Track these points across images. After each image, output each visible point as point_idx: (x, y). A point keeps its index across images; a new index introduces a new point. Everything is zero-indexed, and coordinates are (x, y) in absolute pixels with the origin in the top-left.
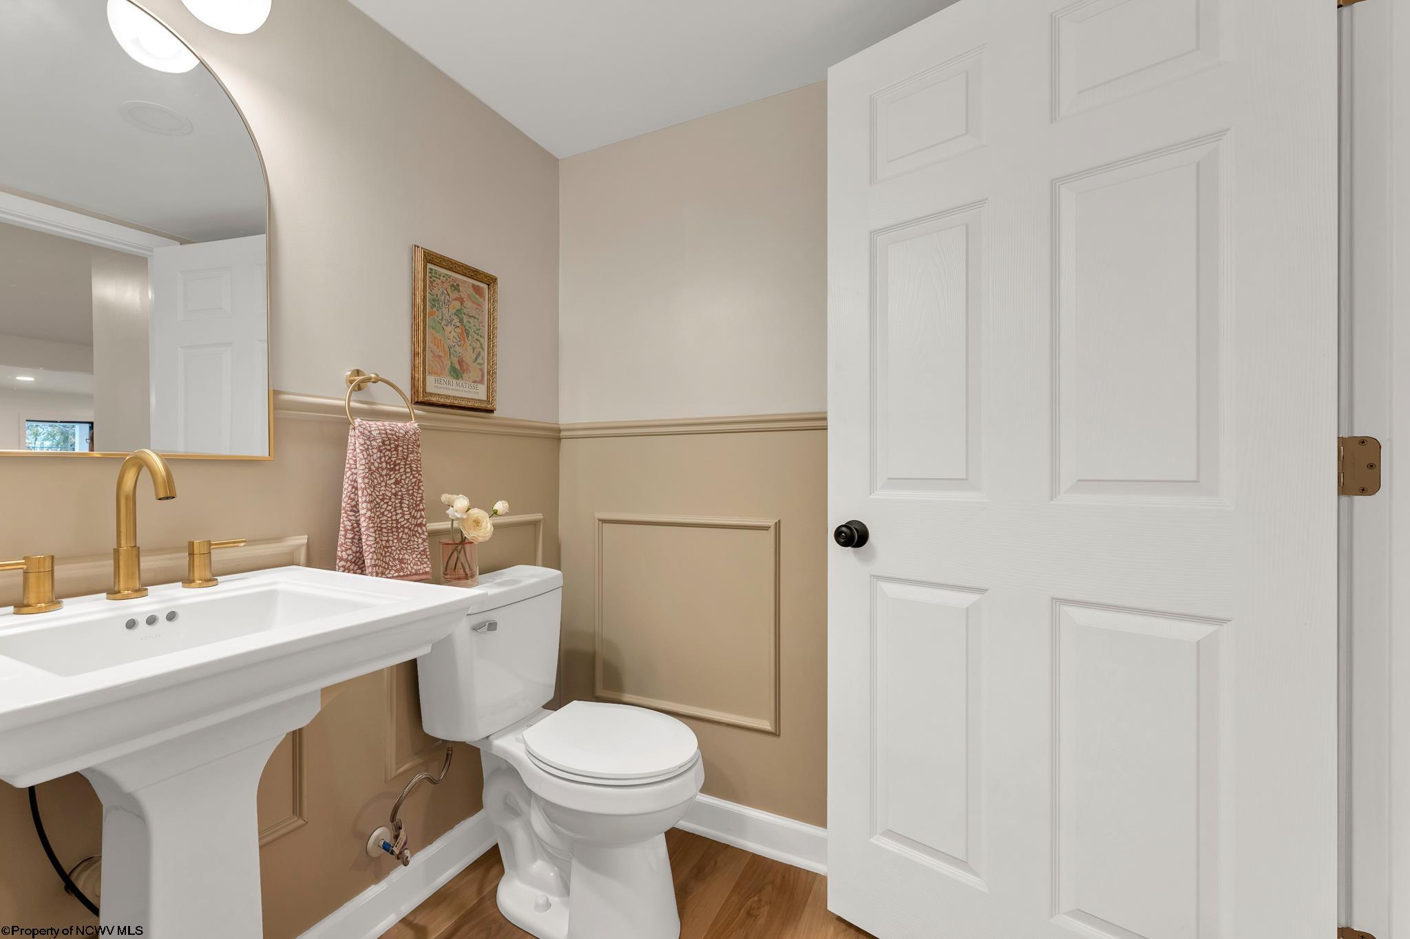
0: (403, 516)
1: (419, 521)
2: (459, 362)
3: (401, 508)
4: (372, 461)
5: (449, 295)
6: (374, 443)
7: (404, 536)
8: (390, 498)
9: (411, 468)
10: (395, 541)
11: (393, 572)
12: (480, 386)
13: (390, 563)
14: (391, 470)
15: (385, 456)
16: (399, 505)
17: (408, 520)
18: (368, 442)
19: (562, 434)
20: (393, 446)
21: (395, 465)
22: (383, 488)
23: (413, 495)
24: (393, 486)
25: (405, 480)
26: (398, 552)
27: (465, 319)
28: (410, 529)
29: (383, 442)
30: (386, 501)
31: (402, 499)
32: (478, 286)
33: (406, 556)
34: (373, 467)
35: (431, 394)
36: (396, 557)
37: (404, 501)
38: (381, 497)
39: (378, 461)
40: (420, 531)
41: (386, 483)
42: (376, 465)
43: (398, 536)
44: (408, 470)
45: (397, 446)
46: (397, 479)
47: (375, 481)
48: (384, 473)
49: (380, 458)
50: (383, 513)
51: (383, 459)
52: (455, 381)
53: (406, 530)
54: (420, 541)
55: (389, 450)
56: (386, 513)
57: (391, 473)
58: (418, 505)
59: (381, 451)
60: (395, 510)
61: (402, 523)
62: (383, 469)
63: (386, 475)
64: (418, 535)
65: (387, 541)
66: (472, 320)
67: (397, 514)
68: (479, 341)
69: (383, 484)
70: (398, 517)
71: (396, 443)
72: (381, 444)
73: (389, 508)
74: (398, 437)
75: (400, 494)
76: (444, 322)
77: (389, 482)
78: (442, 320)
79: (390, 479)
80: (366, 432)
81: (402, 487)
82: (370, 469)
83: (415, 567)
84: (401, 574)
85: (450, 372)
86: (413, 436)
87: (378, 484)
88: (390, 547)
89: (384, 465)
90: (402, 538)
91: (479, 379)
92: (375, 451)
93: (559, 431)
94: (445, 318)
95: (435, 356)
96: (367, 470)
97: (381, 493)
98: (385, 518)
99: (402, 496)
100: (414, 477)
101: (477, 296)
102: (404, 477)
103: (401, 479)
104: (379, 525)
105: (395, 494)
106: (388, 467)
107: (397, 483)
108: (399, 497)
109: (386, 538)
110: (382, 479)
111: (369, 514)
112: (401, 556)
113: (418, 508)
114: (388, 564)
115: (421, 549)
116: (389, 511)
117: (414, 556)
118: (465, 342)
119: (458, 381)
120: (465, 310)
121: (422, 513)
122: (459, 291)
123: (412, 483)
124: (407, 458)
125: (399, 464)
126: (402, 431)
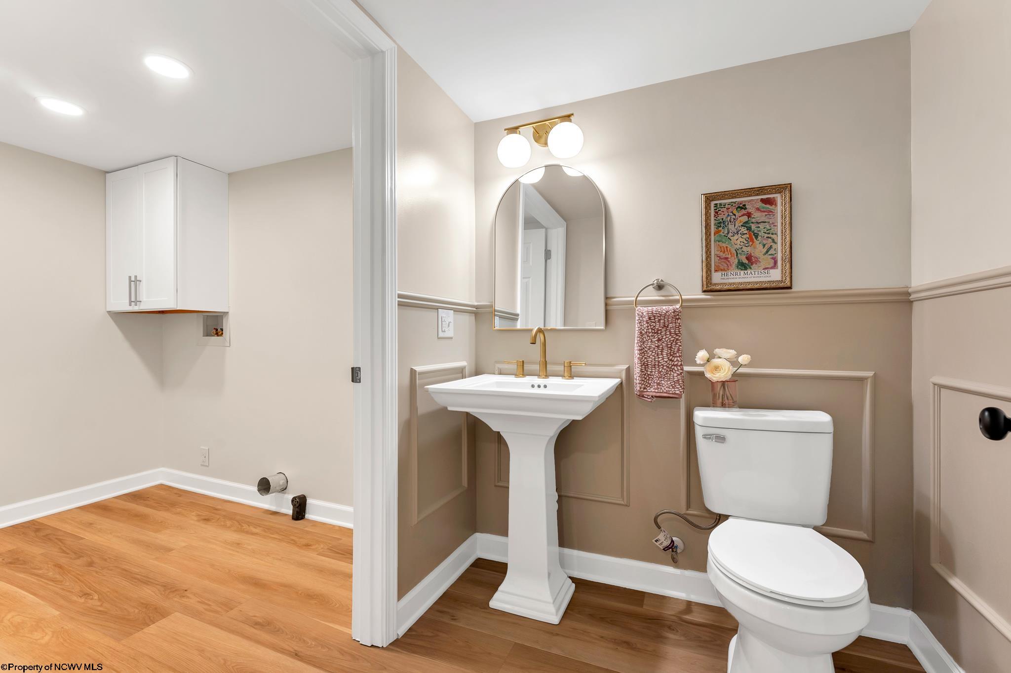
0: (663, 359)
1: (676, 363)
2: (746, 258)
3: (662, 354)
4: (643, 329)
5: (735, 215)
6: (644, 319)
7: (663, 371)
8: (654, 349)
9: (670, 332)
10: (656, 372)
11: (652, 389)
12: (772, 271)
13: (651, 384)
14: (655, 333)
15: (651, 326)
16: (660, 353)
17: (666, 362)
18: (641, 319)
19: (912, 297)
20: (656, 320)
21: (658, 330)
22: (649, 343)
23: (671, 347)
24: (656, 342)
25: (665, 339)
26: (657, 379)
27: (753, 227)
28: (668, 367)
29: (650, 318)
30: (651, 350)
31: (663, 349)
32: (768, 198)
33: (663, 382)
34: (643, 332)
35: (715, 284)
36: (656, 381)
37: (664, 351)
38: (648, 348)
39: (646, 328)
40: (676, 369)
41: (652, 341)
42: (645, 330)
43: (659, 370)
44: (668, 333)
45: (660, 320)
46: (659, 338)
47: (644, 339)
48: (650, 335)
49: (648, 327)
50: (649, 357)
51: (649, 327)
52: (742, 272)
53: (665, 367)
54: (675, 375)
55: (654, 322)
56: (651, 356)
57: (655, 335)
58: (676, 354)
59: (648, 323)
60: (658, 355)
61: (662, 363)
62: (649, 333)
63: (652, 336)
64: (674, 371)
65: (651, 372)
66: (761, 225)
67: (659, 358)
68: (770, 238)
69: (650, 341)
70: (660, 359)
71: (659, 318)
72: (648, 319)
73: (653, 354)
74: (661, 315)
75: (661, 346)
76: (730, 234)
77: (654, 340)
78: (728, 233)
79: (654, 338)
80: (640, 313)
81: (663, 342)
82: (641, 333)
83: (667, 389)
84: (656, 391)
85: (738, 267)
86: (672, 314)
87: (647, 340)
88: (653, 375)
89: (650, 330)
90: (661, 371)
91: (772, 264)
92: (645, 323)
93: (909, 294)
94: (730, 231)
95: (721, 259)
96: (639, 333)
97: (648, 346)
98: (650, 359)
99: (662, 347)
100: (672, 337)
101: (768, 206)
102: (664, 337)
103: (662, 338)
104: (646, 363)
105: (658, 347)
106: (653, 331)
107: (659, 340)
108: (660, 348)
109: (651, 370)
110: (649, 338)
111: (638, 356)
112: (658, 381)
113: (675, 355)
114: (650, 384)
115: (675, 379)
116: (654, 356)
117: (669, 383)
118: (753, 242)
119: (746, 272)
120: (753, 220)
121: (678, 358)
122: (746, 209)
123: (670, 341)
124: (668, 326)
125: (661, 330)
126: (664, 311)
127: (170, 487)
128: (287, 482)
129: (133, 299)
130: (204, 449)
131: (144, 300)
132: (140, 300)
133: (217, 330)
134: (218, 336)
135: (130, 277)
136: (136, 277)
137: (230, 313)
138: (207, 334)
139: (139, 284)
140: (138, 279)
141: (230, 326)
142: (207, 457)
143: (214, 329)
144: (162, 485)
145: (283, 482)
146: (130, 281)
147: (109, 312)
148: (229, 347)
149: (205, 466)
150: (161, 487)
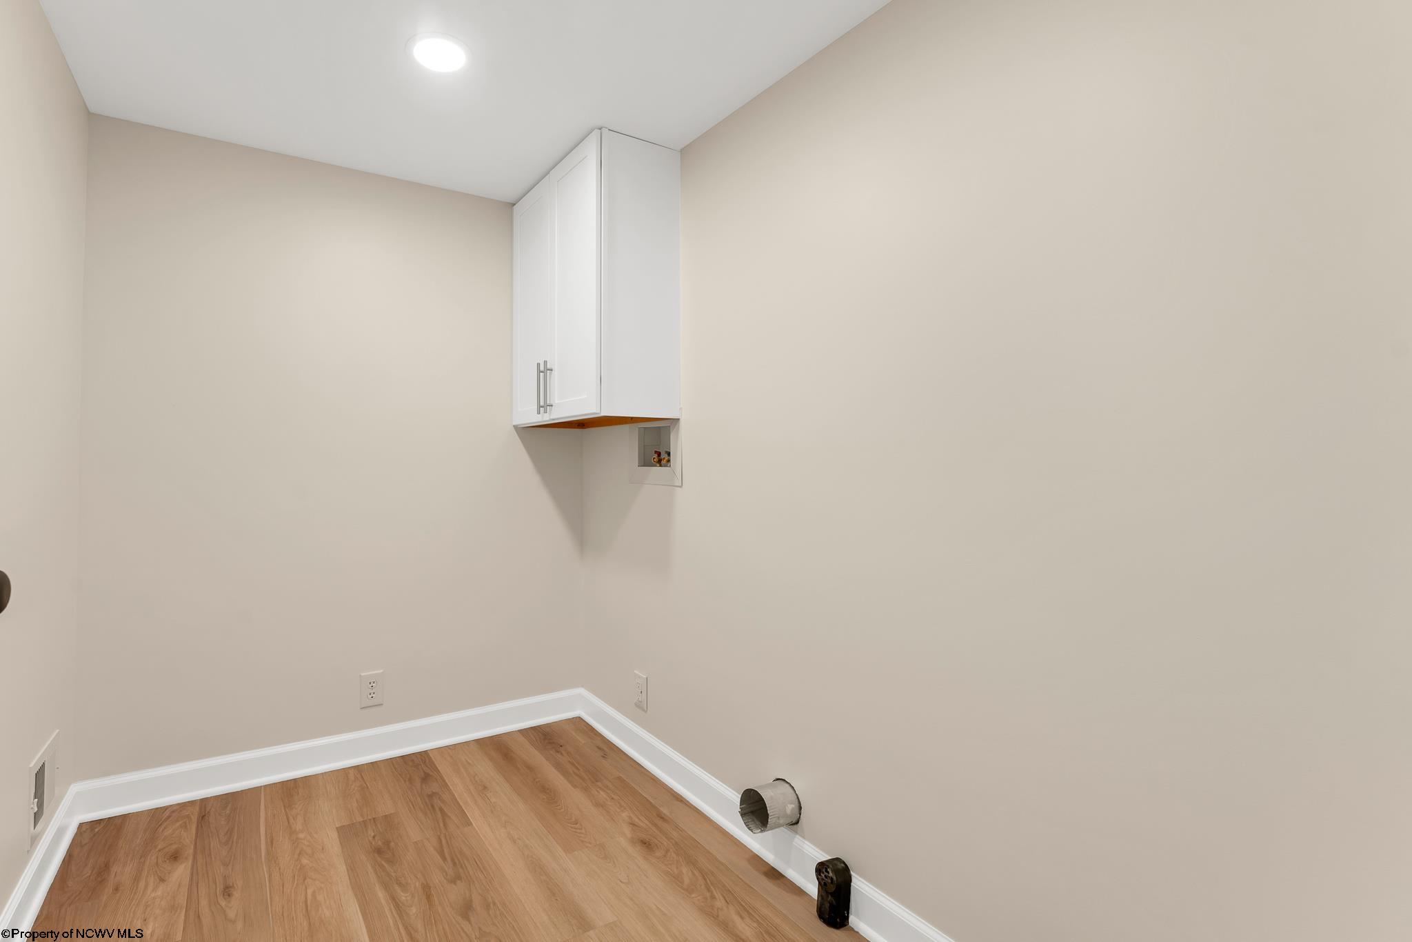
127: (592, 729)
128: (800, 808)
129: (542, 403)
130: (640, 677)
131: (557, 402)
132: (552, 403)
133: (659, 454)
134: (661, 466)
135: (538, 365)
136: (545, 362)
137: (682, 423)
138: (645, 462)
139: (550, 374)
140: (548, 367)
141: (683, 446)
142: (644, 693)
143: (656, 452)
144: (580, 719)
145: (793, 808)
146: (539, 371)
147: (516, 427)
148: (681, 487)
149: (640, 709)
150: (578, 722)
